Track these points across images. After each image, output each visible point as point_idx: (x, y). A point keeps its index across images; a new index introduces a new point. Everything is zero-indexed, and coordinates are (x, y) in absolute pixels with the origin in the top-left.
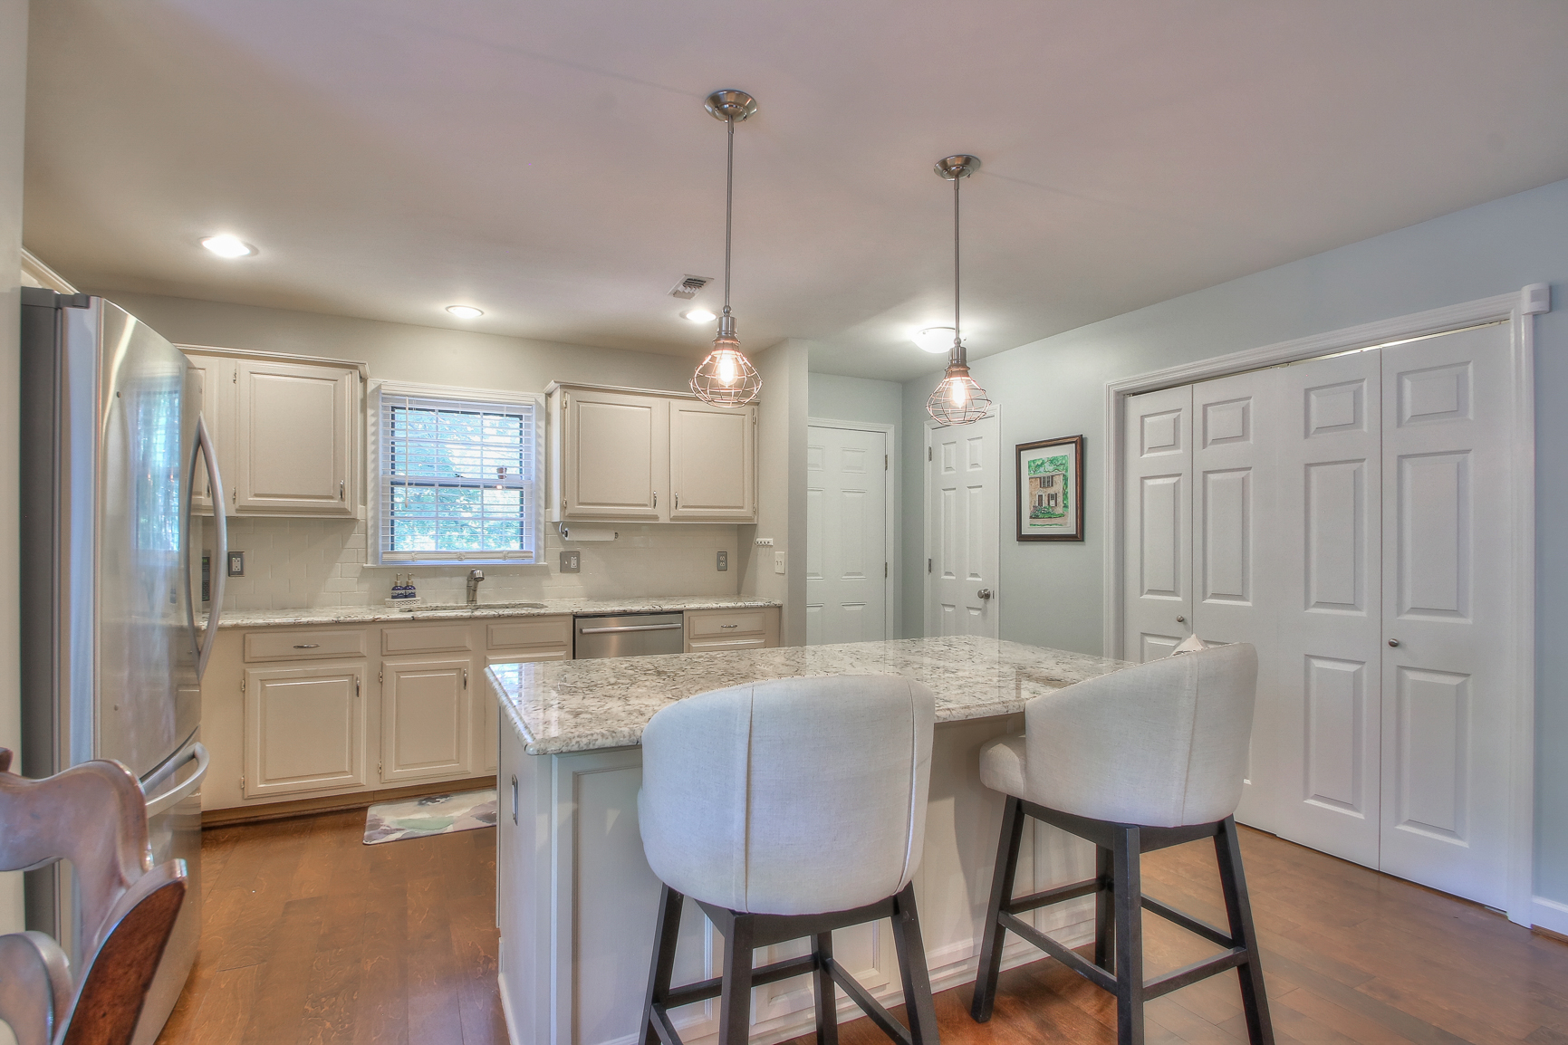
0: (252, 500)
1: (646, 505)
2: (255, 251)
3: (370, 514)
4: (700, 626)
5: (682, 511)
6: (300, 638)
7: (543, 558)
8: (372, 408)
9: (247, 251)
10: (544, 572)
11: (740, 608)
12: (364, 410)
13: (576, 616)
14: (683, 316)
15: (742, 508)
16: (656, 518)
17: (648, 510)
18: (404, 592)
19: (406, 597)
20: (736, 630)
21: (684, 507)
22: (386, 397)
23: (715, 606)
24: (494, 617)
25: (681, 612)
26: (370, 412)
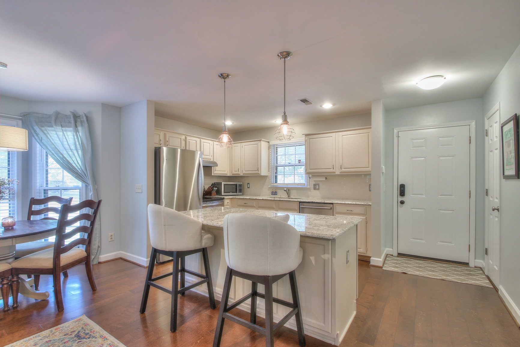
0: (245, 172)
1: (331, 169)
2: (233, 123)
3: (270, 174)
4: (338, 209)
5: (343, 170)
6: (245, 201)
7: (309, 185)
8: (270, 149)
9: (232, 123)
10: (309, 189)
11: (353, 204)
12: (269, 150)
13: (300, 202)
14: (321, 106)
15: (368, 167)
16: (334, 173)
17: (331, 170)
18: (274, 193)
19: (275, 194)
20: (353, 212)
21: (344, 168)
22: (274, 145)
23: (344, 202)
24: (279, 200)
25: (332, 204)
26: (270, 150)
